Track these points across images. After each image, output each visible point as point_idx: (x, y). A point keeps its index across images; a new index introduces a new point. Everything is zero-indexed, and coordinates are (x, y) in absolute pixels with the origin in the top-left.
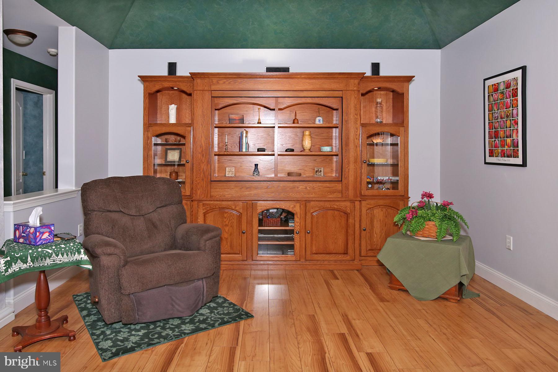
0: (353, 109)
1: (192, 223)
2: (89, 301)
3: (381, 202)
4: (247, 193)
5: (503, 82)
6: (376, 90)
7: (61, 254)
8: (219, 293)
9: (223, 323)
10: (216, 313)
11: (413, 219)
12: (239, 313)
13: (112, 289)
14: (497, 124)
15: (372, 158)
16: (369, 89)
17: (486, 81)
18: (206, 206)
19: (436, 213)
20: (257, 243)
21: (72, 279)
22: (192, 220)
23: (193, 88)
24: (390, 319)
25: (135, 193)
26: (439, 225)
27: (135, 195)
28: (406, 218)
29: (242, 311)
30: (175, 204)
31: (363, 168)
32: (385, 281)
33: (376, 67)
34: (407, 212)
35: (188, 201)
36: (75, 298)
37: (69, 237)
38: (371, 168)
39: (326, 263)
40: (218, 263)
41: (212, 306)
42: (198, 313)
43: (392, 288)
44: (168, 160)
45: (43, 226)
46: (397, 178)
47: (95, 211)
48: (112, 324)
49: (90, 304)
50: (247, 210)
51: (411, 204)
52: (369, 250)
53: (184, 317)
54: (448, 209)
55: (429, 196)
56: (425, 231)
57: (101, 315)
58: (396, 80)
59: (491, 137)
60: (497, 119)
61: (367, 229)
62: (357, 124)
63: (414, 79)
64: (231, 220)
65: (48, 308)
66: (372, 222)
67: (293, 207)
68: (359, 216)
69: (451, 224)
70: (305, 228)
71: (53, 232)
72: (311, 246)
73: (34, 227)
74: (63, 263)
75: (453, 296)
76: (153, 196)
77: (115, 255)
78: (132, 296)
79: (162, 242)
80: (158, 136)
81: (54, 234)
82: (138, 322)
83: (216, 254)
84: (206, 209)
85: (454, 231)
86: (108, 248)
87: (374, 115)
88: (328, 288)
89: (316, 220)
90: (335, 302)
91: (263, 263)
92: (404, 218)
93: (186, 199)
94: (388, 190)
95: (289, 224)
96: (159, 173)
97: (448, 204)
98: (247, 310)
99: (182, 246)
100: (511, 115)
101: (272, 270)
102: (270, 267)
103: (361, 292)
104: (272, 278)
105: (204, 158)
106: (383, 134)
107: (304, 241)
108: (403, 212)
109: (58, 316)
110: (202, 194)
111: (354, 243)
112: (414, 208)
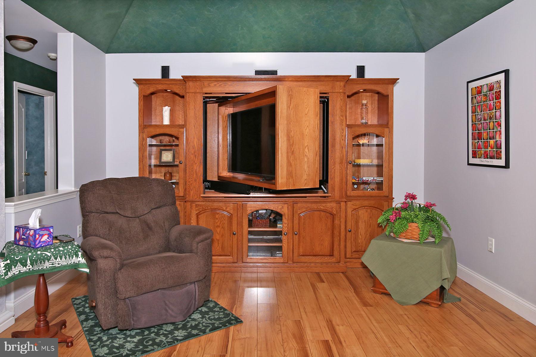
0: (339, 111)
1: (186, 224)
2: (87, 305)
3: (366, 203)
5: (486, 84)
6: (362, 92)
7: (59, 257)
8: (211, 297)
9: (214, 329)
10: (207, 318)
11: (397, 220)
12: (229, 318)
13: (109, 293)
14: (480, 125)
15: (358, 159)
16: (354, 91)
17: (469, 84)
18: (199, 207)
19: (419, 215)
20: (247, 244)
21: (70, 282)
22: (185, 221)
23: (185, 91)
24: (373, 324)
25: (130, 194)
26: (422, 227)
27: (131, 196)
28: (390, 219)
29: (232, 316)
30: (168, 205)
31: (349, 168)
32: (369, 284)
33: (361, 70)
34: (390, 213)
35: (182, 201)
36: (74, 301)
37: (68, 239)
38: (357, 168)
39: (312, 265)
40: (209, 266)
41: (203, 310)
42: (190, 318)
43: (375, 292)
44: (162, 161)
45: (42, 228)
46: (381, 179)
47: (93, 212)
48: (109, 330)
49: (88, 308)
50: (237, 211)
51: (395, 205)
52: (354, 252)
53: (177, 322)
54: (431, 210)
55: (412, 198)
56: (408, 232)
57: (98, 320)
58: (381, 82)
59: (474, 138)
60: (480, 120)
61: (352, 231)
62: (343, 125)
63: (398, 81)
64: (223, 221)
65: (47, 312)
66: (357, 222)
67: (281, 208)
68: (344, 216)
69: (434, 226)
70: (293, 230)
71: (52, 234)
72: (299, 248)
73: (34, 229)
74: (61, 266)
75: (435, 301)
76: (148, 198)
77: (111, 258)
78: (127, 301)
79: (157, 244)
80: (153, 137)
81: (53, 237)
82: (134, 328)
83: (208, 256)
84: (198, 210)
85: (436, 232)
86: (105, 251)
87: (359, 116)
88: (314, 292)
89: (303, 221)
90: (320, 307)
91: (253, 265)
92: (387, 219)
93: (180, 199)
94: (373, 191)
95: (277, 225)
96: (154, 173)
97: (431, 205)
98: (237, 315)
99: (175, 248)
100: (494, 117)
101: (261, 272)
102: (259, 270)
103: (346, 296)
104: (261, 281)
105: (196, 159)
106: (369, 135)
107: (292, 242)
108: (387, 213)
109: (56, 320)
110: (195, 195)
111: (340, 245)
112: (398, 210)
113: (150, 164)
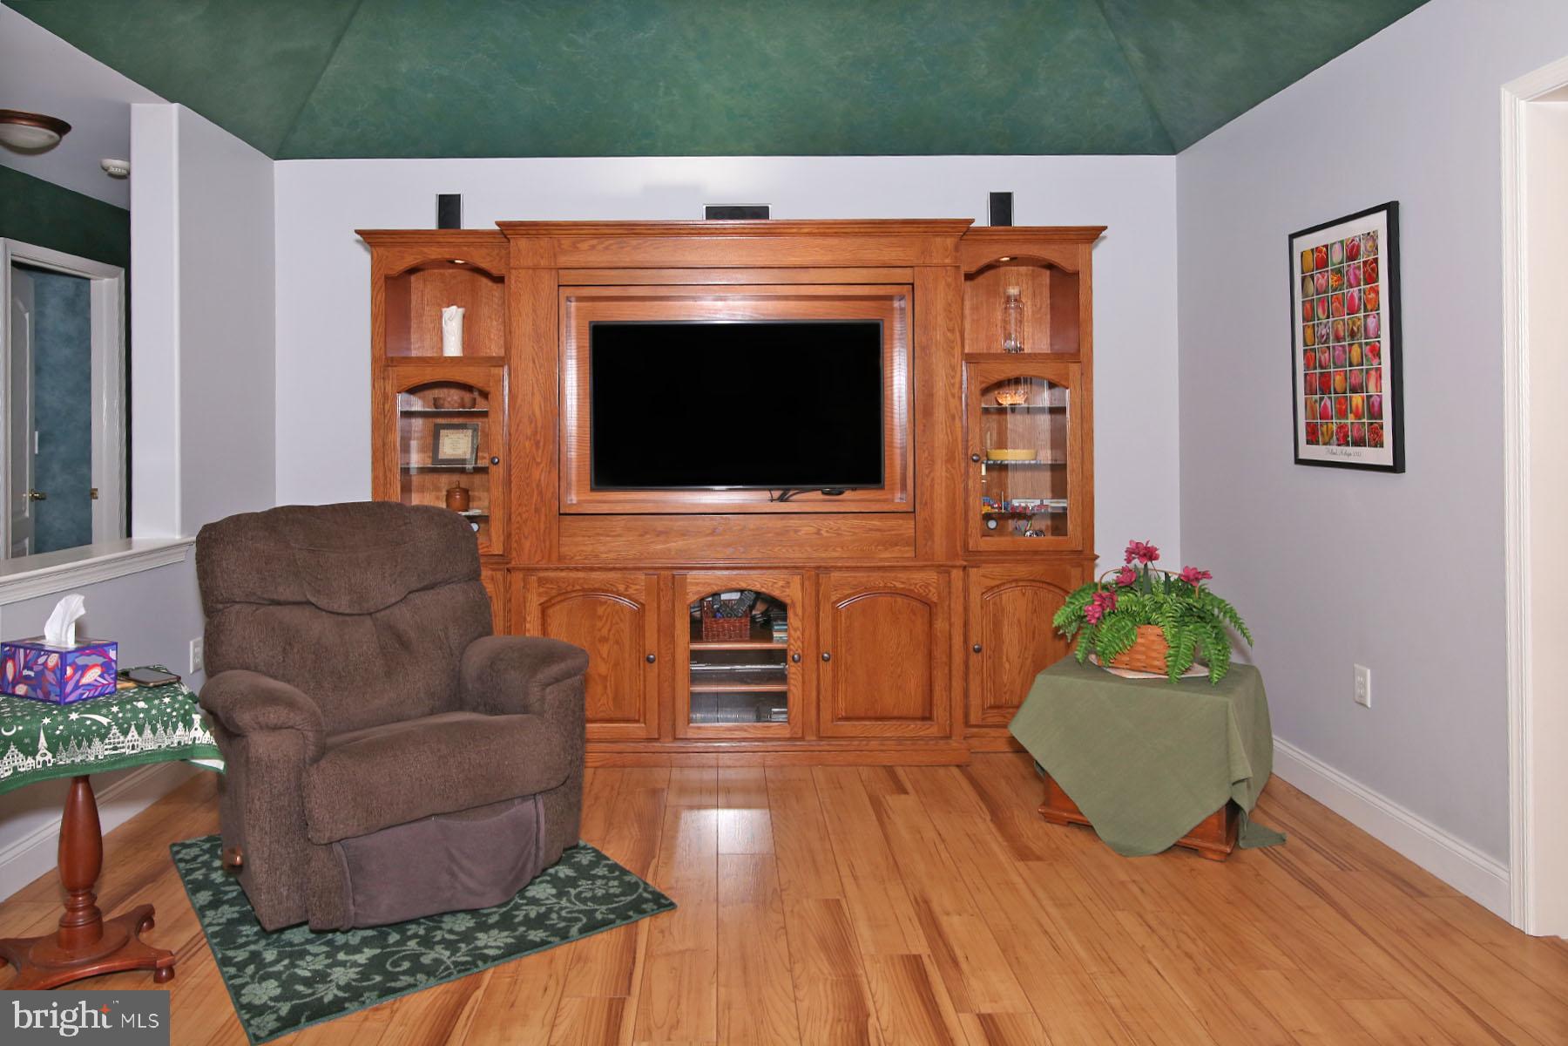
0: (942, 317)
1: (510, 634)
2: (217, 863)
3: (1022, 570)
4: (659, 547)
5: (1339, 242)
6: (1006, 264)
7: (136, 729)
8: (582, 836)
9: (592, 927)
10: (573, 898)
11: (1105, 618)
12: (635, 896)
13: (283, 828)
14: (1327, 355)
15: (997, 448)
16: (984, 261)
17: (1296, 241)
18: (548, 586)
19: (1165, 603)
20: (688, 689)
21: (167, 798)
22: (508, 626)
23: (506, 264)
24: (1044, 910)
25: (347, 550)
26: (1173, 636)
27: (348, 555)
28: (1085, 616)
29: (645, 890)
30: (459, 581)
31: (972, 475)
32: (1033, 796)
33: (1001, 204)
34: (1087, 600)
35: (498, 570)
36: (178, 852)
37: (161, 678)
38: (999, 475)
39: (874, 744)
40: (577, 750)
41: (561, 875)
42: (523, 897)
43: (1049, 819)
44: (441, 456)
45: (85, 648)
46: (1062, 503)
47: (236, 602)
48: (281, 931)
49: (220, 872)
50: (658, 594)
51: (1100, 576)
52: (991, 707)
53: (484, 909)
54: (1197, 589)
55: (1145, 555)
56: (1137, 652)
57: (250, 903)
58: (1056, 237)
59: (1311, 390)
60: (1326, 340)
61: (984, 650)
62: (954, 356)
63: (1104, 233)
64: (617, 623)
65: (96, 884)
66: (997, 625)
67: (782, 587)
68: (960, 609)
69: (1205, 633)
70: (818, 646)
71: (113, 664)
72: (835, 697)
73: (59, 650)
74: (140, 753)
75: (1213, 842)
76: (399, 559)
77: (289, 730)
78: (337, 848)
79: (425, 689)
80: (412, 391)
81: (116, 671)
82: (356, 925)
83: (572, 723)
84: (546, 593)
85: (1211, 652)
86: (271, 709)
87: (1000, 330)
88: (878, 820)
89: (846, 623)
90: (895, 862)
91: (704, 747)
92: (1079, 616)
93: (492, 564)
94: (1038, 538)
95: (772, 635)
96: (418, 491)
97: (1197, 576)
98: (660, 887)
99: (479, 700)
100: (1363, 332)
101: (729, 767)
102: (723, 759)
103: (969, 833)
104: (728, 791)
105: (540, 451)
106: (1029, 380)
107: (814, 683)
108: (1077, 599)
109: (125, 907)
110: (536, 551)
111: (949, 688)
112: (1107, 589)
113: (406, 466)
